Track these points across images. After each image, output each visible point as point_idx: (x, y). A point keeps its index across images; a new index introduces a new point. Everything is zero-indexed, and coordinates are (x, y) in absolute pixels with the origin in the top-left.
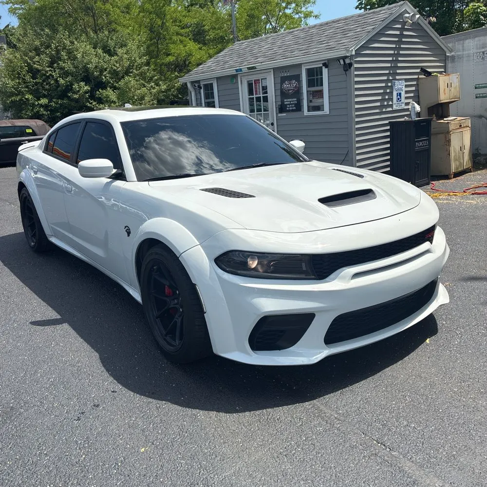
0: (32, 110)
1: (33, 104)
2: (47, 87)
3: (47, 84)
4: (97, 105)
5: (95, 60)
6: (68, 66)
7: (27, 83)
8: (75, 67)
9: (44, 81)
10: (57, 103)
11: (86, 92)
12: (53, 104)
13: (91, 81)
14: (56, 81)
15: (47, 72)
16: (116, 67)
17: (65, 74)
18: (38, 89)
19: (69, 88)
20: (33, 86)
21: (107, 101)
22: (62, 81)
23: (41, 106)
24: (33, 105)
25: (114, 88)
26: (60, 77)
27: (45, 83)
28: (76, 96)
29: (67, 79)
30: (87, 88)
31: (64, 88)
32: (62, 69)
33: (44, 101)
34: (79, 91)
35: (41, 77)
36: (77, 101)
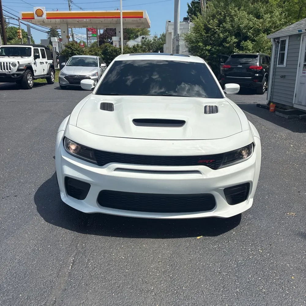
0: (201, 52)
1: (203, 49)
2: (213, 39)
3: (213, 37)
4: (238, 51)
5: (246, 22)
6: (228, 26)
7: (202, 36)
8: (232, 27)
9: (212, 35)
10: (215, 49)
11: (234, 43)
12: (213, 49)
13: (240, 36)
14: (219, 35)
15: (215, 30)
16: (259, 26)
17: (225, 30)
18: (207, 40)
19: (225, 40)
20: (205, 38)
21: (246, 49)
22: (221, 35)
23: (207, 50)
24: (202, 50)
25: (253, 41)
26: (221, 33)
27: (212, 37)
28: (228, 45)
29: (225, 34)
30: (236, 40)
31: (222, 40)
32: (224, 27)
33: (208, 47)
34: (230, 42)
35: (211, 32)
36: (228, 48)
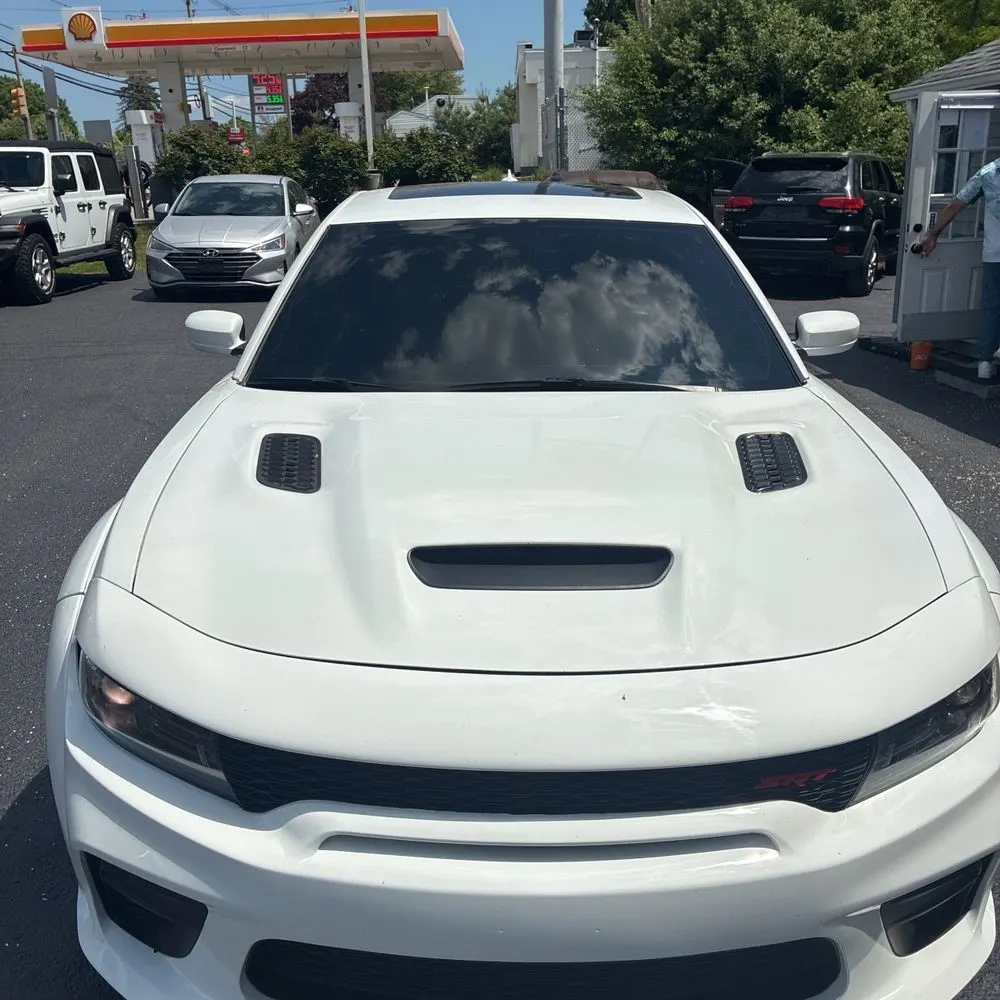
0: (643, 152)
1: (649, 139)
2: (685, 103)
3: (684, 99)
4: (774, 145)
5: (795, 41)
6: (734, 56)
7: (646, 94)
8: (749, 59)
9: (679, 90)
10: (692, 138)
11: (759, 116)
12: (685, 140)
13: (778, 90)
14: (703, 90)
15: (689, 71)
16: (844, 55)
17: (725, 73)
18: (663, 109)
19: (724, 107)
20: (656, 102)
21: (800, 136)
22: (713, 90)
23: (662, 143)
24: (648, 142)
25: (823, 105)
26: (711, 82)
27: (680, 96)
28: (735, 124)
29: (725, 87)
30: (762, 106)
31: (714, 106)
32: (721, 63)
33: (668, 134)
34: (744, 112)
35: (675, 82)
36: (737, 134)
